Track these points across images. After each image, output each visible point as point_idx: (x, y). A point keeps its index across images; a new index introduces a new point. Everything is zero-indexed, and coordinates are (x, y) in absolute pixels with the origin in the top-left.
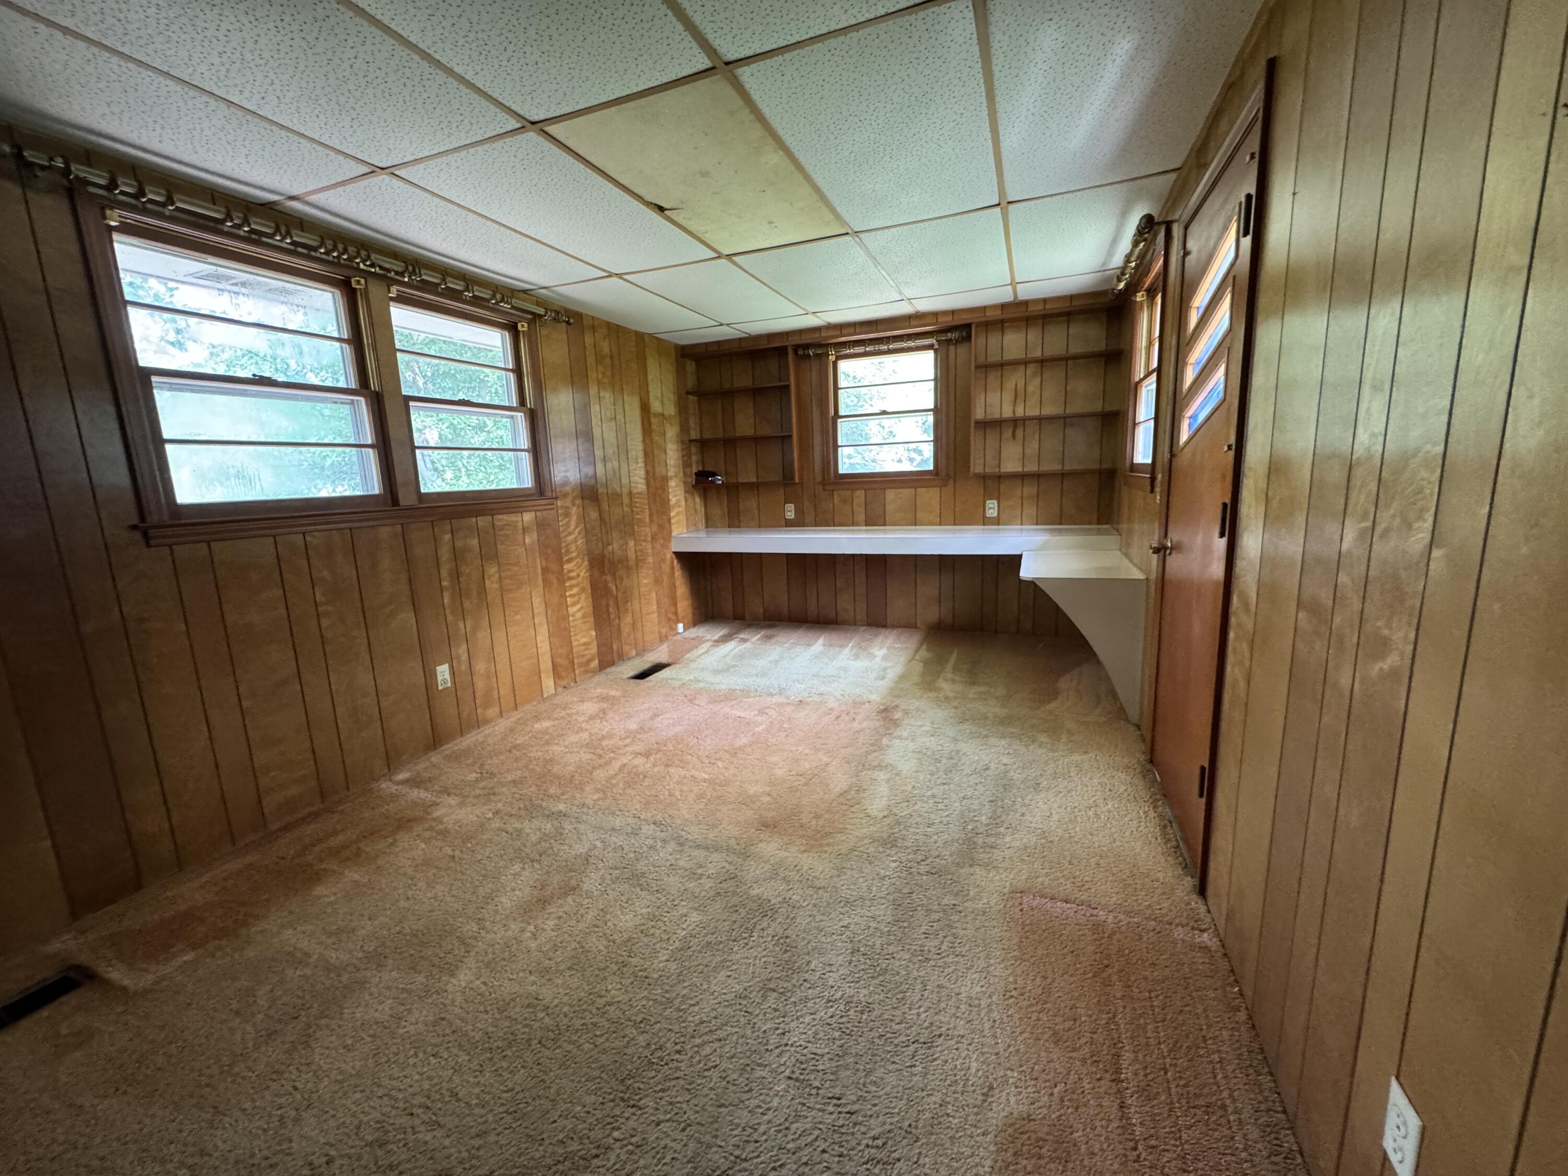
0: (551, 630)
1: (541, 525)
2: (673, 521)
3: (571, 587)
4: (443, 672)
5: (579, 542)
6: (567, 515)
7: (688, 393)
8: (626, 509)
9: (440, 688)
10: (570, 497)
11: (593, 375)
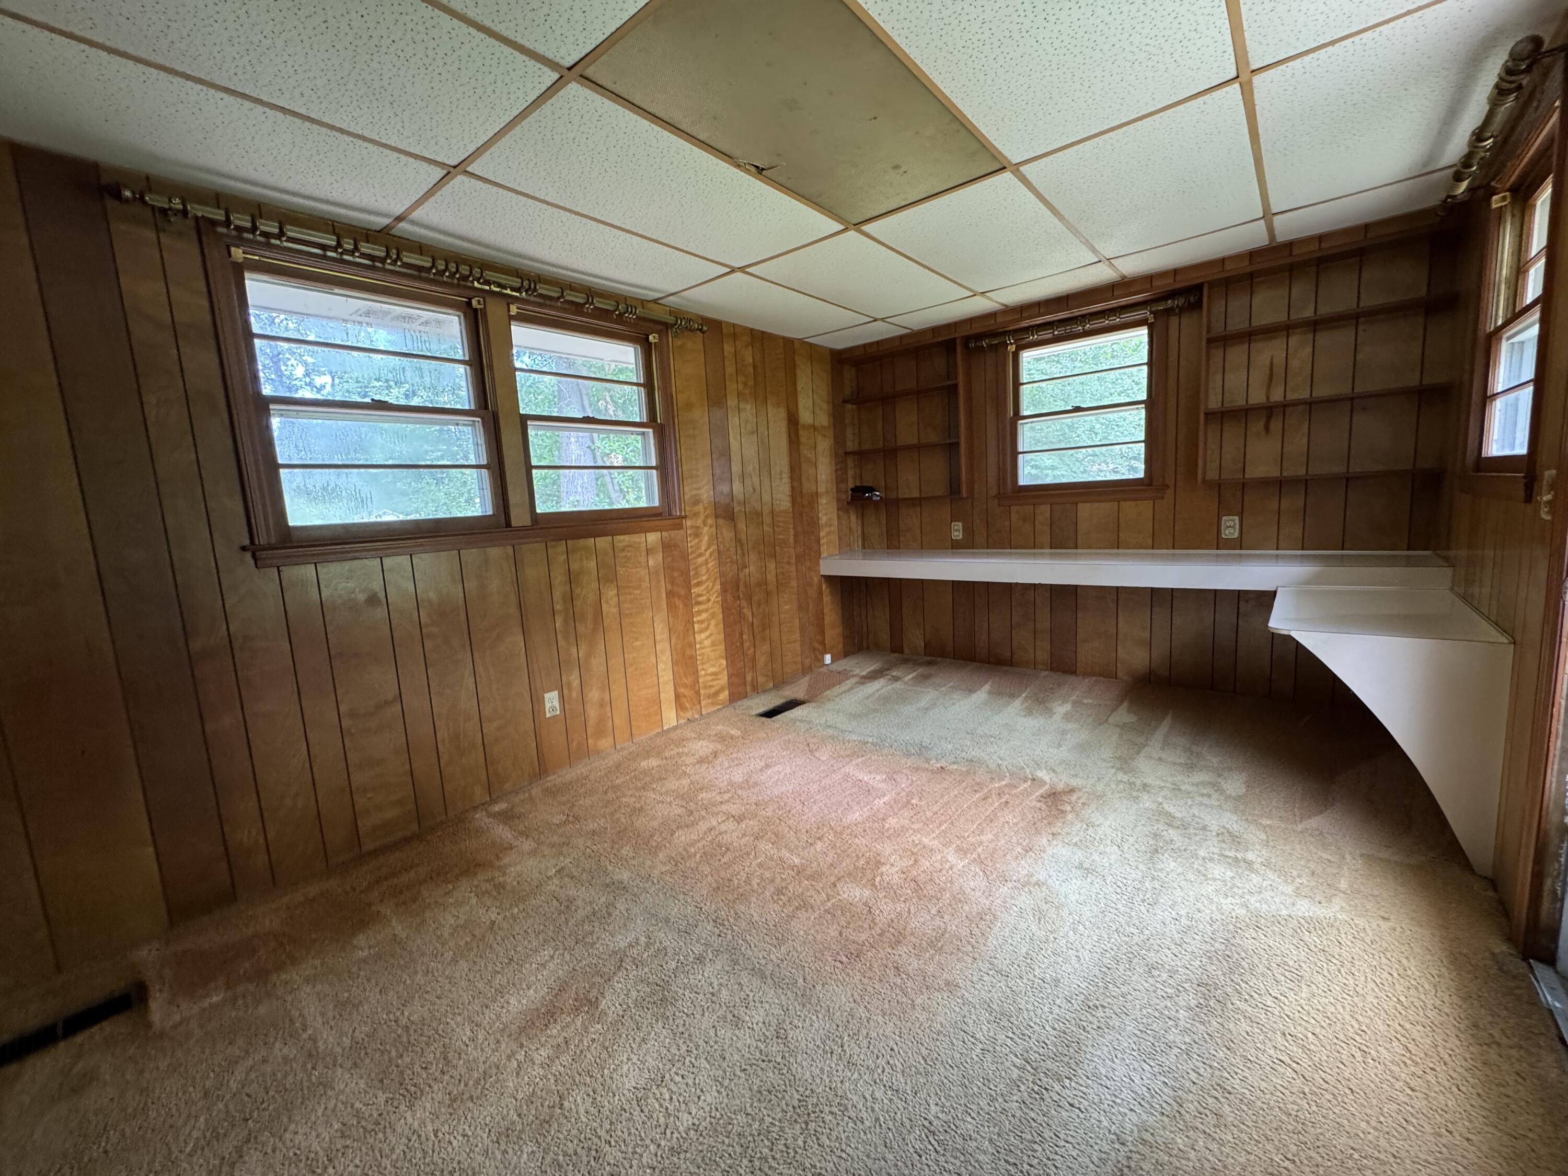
0: (675, 657)
1: (667, 547)
2: (822, 542)
3: (699, 613)
4: (551, 700)
5: (710, 565)
6: (697, 535)
7: (844, 402)
8: (766, 528)
9: (548, 715)
10: (702, 517)
11: (731, 386)
